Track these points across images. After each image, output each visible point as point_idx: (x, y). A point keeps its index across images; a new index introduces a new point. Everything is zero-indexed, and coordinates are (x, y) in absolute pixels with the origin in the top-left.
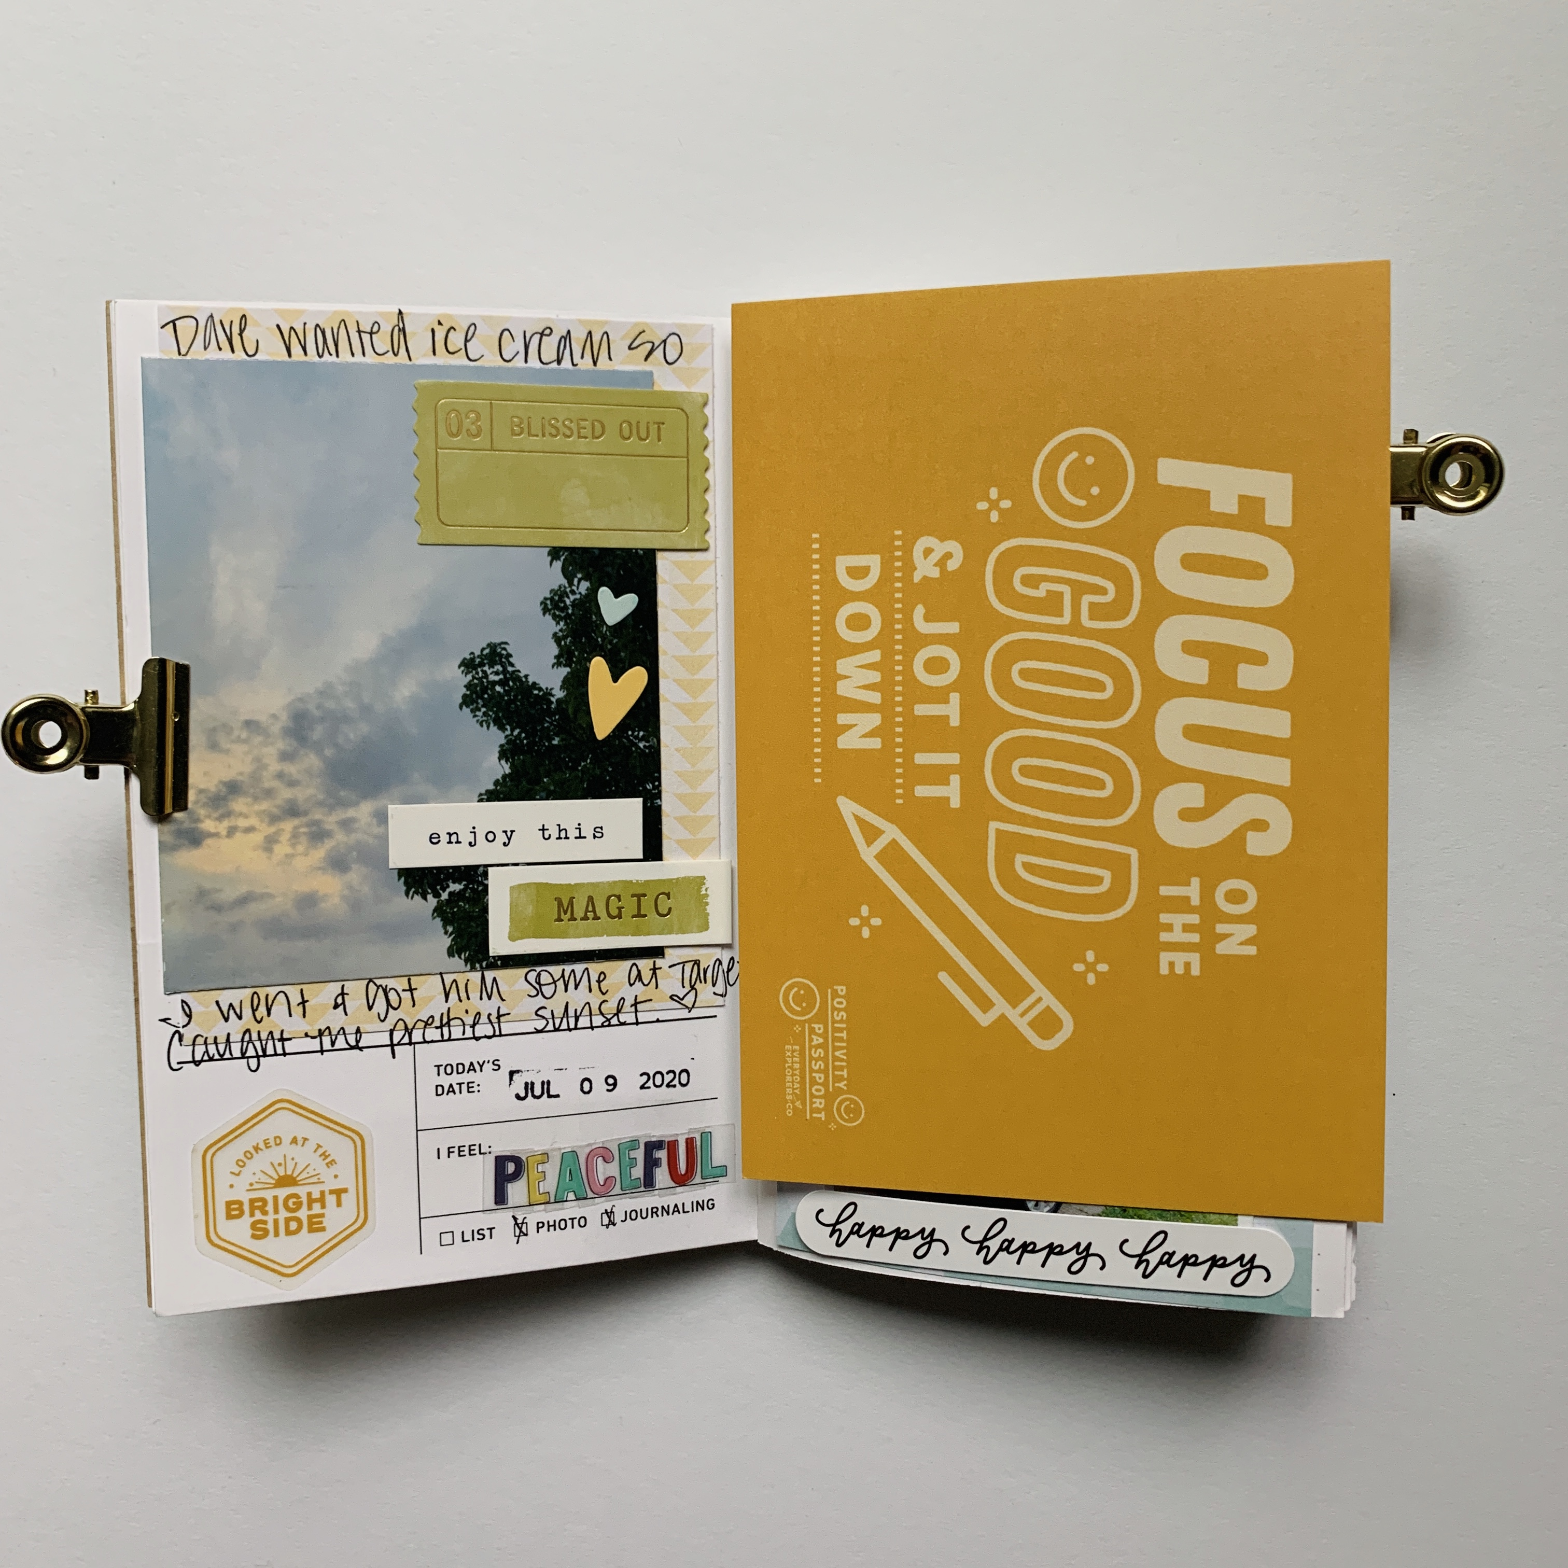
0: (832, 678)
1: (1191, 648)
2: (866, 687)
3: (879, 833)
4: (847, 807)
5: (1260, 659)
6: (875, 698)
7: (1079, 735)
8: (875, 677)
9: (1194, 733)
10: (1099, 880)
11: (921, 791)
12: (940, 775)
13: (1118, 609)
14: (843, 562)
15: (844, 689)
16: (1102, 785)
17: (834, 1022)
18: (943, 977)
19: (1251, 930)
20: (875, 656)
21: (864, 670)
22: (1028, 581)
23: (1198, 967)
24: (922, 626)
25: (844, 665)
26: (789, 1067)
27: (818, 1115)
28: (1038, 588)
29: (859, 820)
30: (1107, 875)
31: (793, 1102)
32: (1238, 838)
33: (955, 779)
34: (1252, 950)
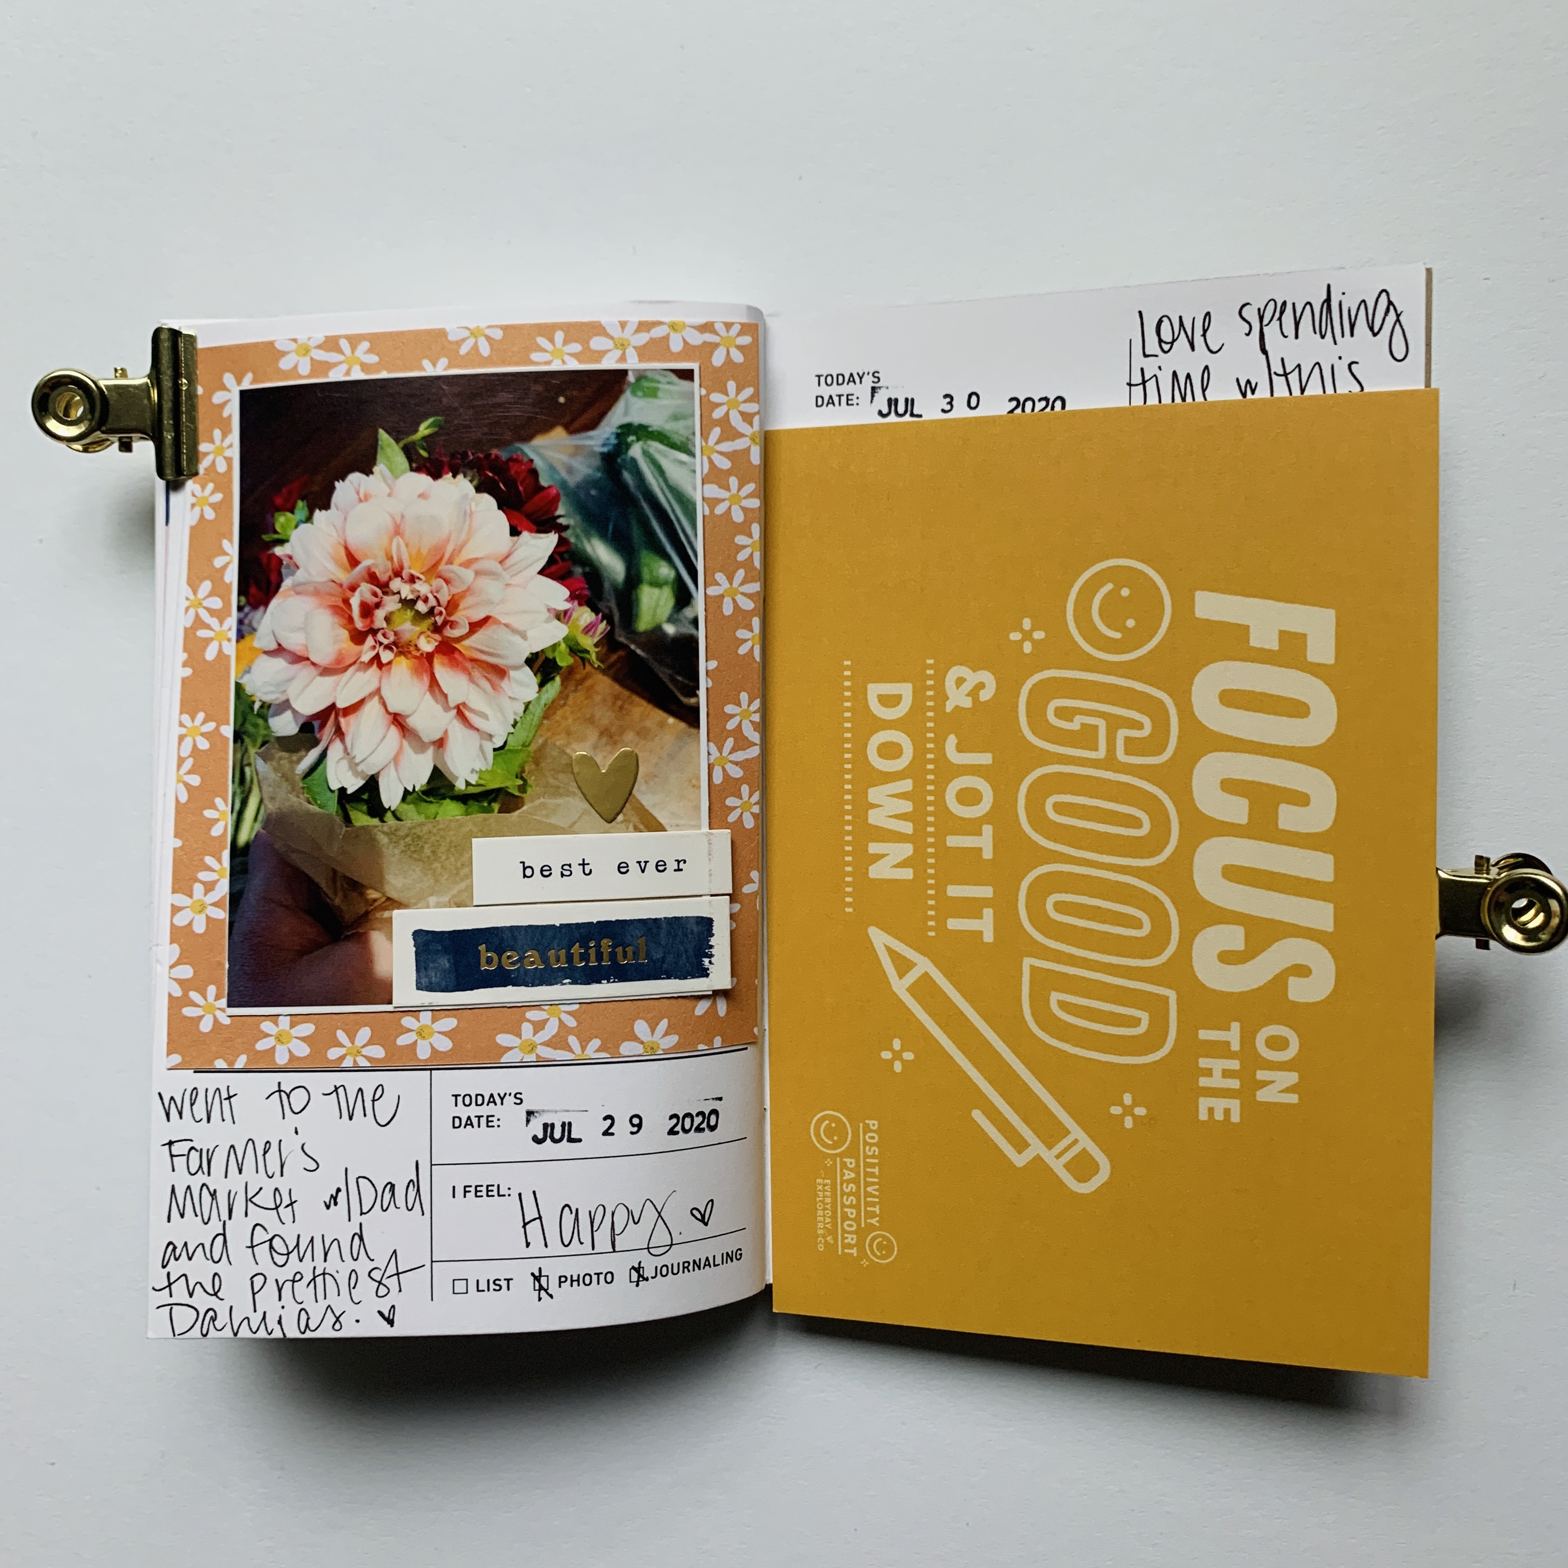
0: (863, 806)
1: (1230, 786)
2: (897, 817)
3: (910, 965)
4: (879, 938)
5: (1301, 799)
6: (907, 828)
7: (1114, 871)
8: (907, 806)
9: (1233, 873)
10: (1136, 1022)
11: (953, 924)
12: (972, 908)
13: (1156, 744)
14: (874, 690)
15: (875, 818)
16: (1138, 925)
17: (866, 1156)
18: (977, 1115)
19: (1292, 1078)
20: (906, 785)
21: (895, 799)
22: (1061, 713)
23: (1238, 1113)
24: (953, 755)
25: (875, 794)
26: (820, 1201)
27: (851, 1251)
28: (1072, 721)
29: (890, 951)
30: (1144, 1017)
31: (824, 1236)
32: (1279, 982)
33: (988, 913)
34: (1293, 1098)
